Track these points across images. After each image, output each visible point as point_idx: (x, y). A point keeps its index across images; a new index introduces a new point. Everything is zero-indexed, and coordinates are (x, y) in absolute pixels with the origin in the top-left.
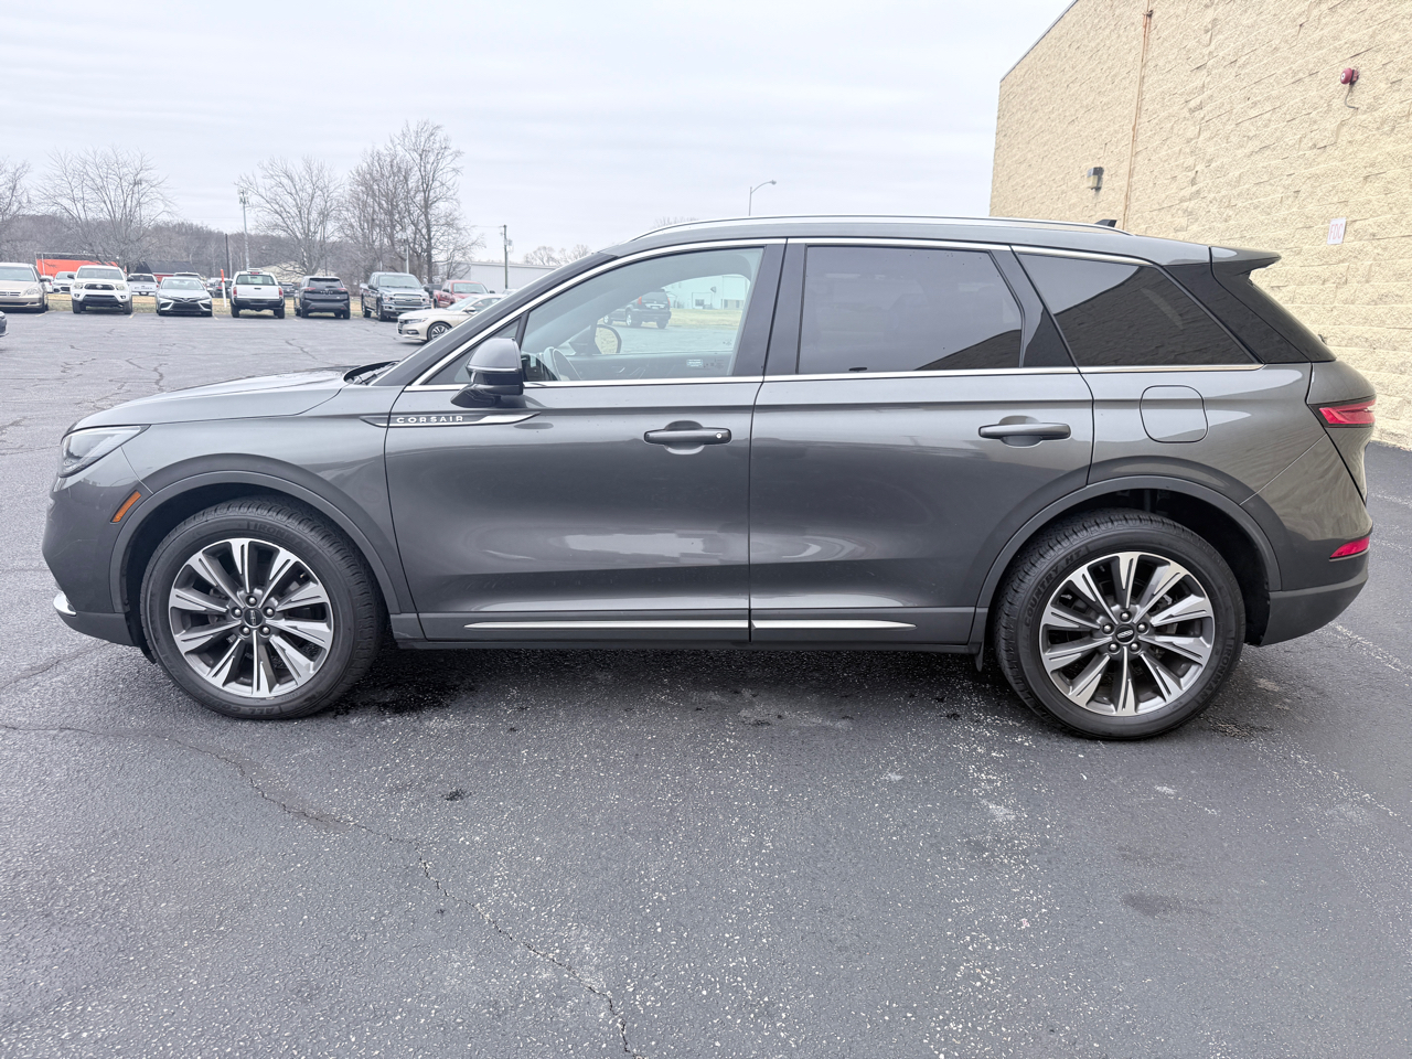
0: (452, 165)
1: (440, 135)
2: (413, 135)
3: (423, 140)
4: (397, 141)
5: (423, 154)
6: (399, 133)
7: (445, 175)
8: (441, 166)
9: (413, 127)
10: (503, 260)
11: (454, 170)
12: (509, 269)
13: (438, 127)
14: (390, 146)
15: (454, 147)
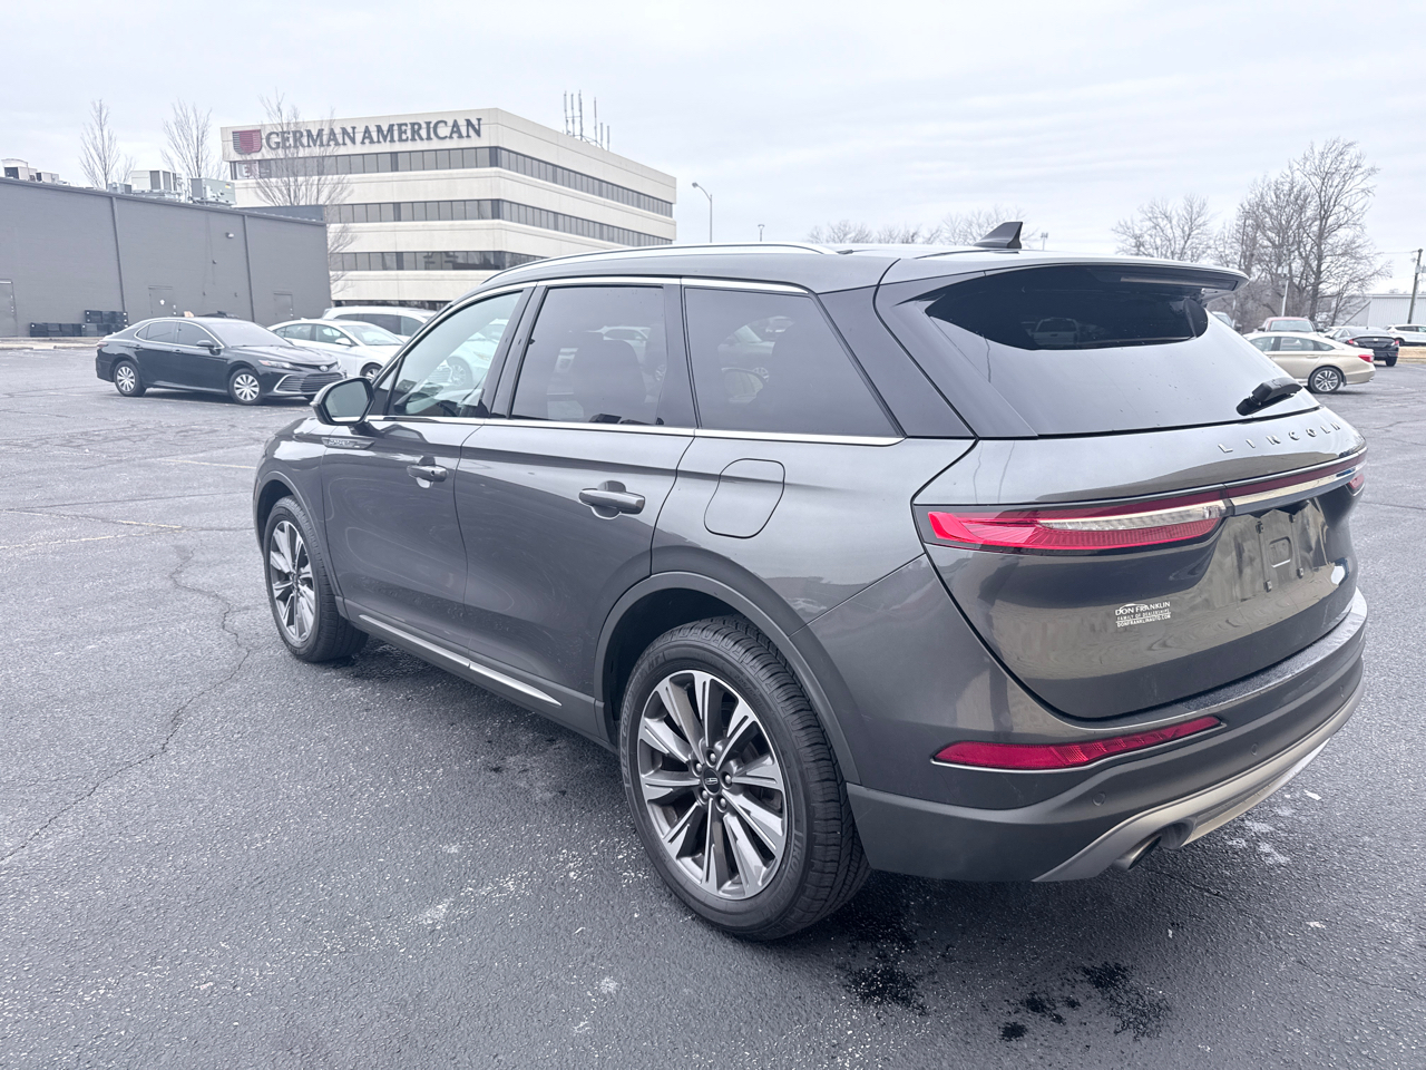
0: (1363, 186)
1: (1352, 152)
2: (1318, 156)
3: (1329, 161)
4: (1296, 166)
5: (1326, 177)
6: (1299, 157)
7: (1352, 198)
8: (1346, 189)
9: (1318, 148)
10: (1411, 292)
11: (1363, 190)
12: (1416, 302)
13: (1350, 144)
14: (1288, 172)
15: (1366, 165)
